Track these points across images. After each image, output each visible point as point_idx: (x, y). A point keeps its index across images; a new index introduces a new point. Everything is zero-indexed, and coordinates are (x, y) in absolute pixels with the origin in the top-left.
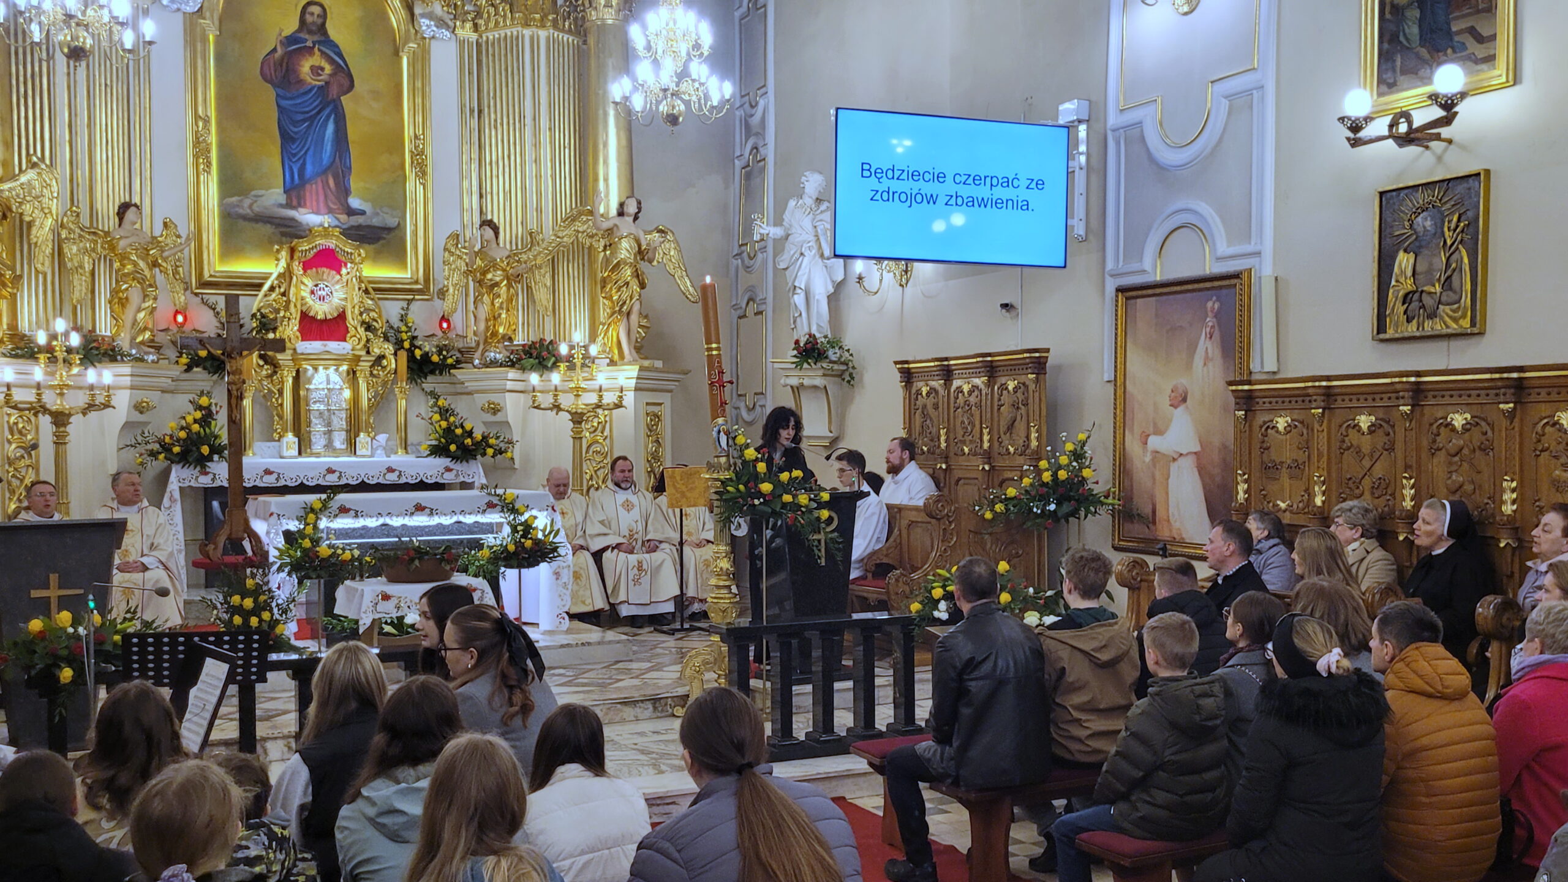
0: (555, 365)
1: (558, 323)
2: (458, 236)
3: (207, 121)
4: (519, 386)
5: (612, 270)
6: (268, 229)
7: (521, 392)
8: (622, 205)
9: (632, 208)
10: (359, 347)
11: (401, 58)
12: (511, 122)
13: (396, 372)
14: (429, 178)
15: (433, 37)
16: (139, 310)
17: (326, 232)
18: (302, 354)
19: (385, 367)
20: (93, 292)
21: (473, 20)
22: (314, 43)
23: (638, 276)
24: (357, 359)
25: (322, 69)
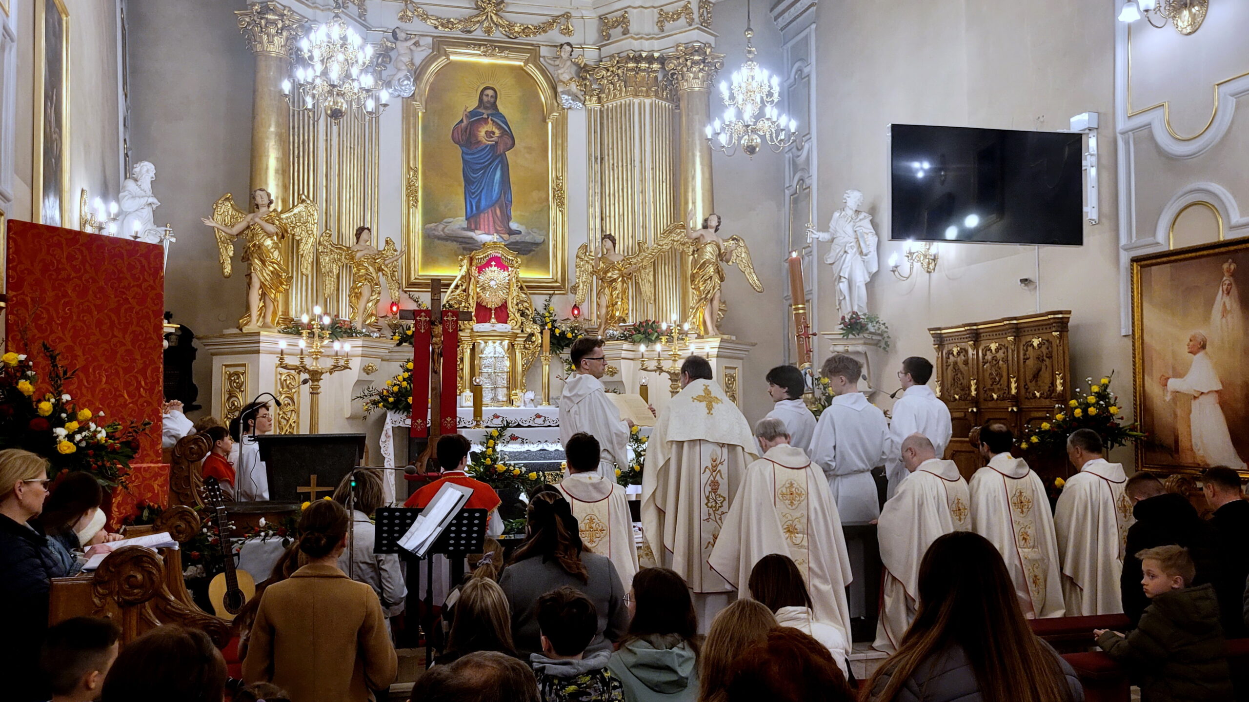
0: (658, 338)
1: (658, 309)
2: (587, 246)
3: (416, 171)
4: (630, 355)
5: (700, 268)
6: (455, 245)
7: (632, 359)
8: (706, 220)
9: (714, 222)
10: (516, 327)
11: (548, 123)
12: (625, 164)
13: (541, 346)
14: (566, 207)
15: (570, 108)
16: (368, 302)
17: (495, 245)
18: (477, 332)
19: (534, 342)
20: (338, 290)
21: (598, 95)
22: (488, 115)
23: (718, 272)
24: (515, 336)
25: (494, 133)
